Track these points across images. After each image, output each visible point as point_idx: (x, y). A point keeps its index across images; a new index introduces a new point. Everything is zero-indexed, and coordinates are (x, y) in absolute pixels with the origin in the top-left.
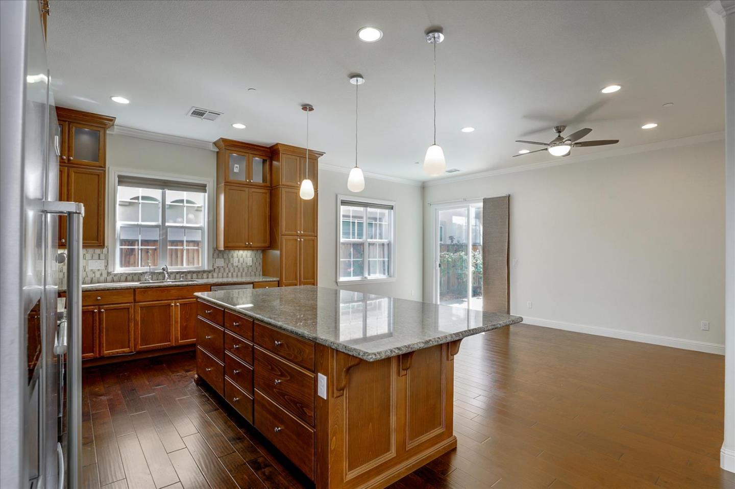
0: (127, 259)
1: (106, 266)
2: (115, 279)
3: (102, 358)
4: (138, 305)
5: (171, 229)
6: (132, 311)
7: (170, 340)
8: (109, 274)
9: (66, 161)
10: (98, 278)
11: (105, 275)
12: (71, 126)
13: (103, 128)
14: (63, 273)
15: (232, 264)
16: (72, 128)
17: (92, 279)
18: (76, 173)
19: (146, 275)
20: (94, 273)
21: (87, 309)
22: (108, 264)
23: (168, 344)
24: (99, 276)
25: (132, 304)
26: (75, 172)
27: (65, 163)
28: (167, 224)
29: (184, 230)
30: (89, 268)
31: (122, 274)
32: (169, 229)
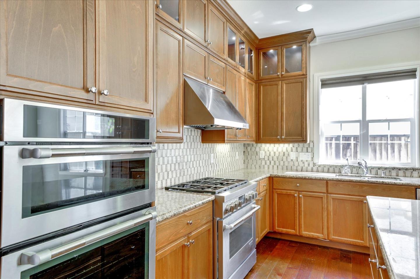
0: (345, 153)
1: (312, 158)
2: (320, 169)
3: (301, 236)
4: (331, 196)
5: (373, 123)
6: (325, 200)
7: (363, 238)
8: (314, 164)
9: (280, 76)
10: (306, 167)
11: (311, 166)
12: (283, 48)
13: (304, 41)
14: (283, 162)
16: (284, 49)
17: (302, 167)
18: (288, 83)
19: (346, 168)
20: (303, 163)
21: (290, 192)
22: (313, 157)
23: (362, 243)
24: (307, 166)
25: (326, 195)
26: (286, 84)
27: (279, 78)
28: (368, 118)
29: (387, 123)
30: (300, 159)
31: (325, 166)
32: (370, 124)
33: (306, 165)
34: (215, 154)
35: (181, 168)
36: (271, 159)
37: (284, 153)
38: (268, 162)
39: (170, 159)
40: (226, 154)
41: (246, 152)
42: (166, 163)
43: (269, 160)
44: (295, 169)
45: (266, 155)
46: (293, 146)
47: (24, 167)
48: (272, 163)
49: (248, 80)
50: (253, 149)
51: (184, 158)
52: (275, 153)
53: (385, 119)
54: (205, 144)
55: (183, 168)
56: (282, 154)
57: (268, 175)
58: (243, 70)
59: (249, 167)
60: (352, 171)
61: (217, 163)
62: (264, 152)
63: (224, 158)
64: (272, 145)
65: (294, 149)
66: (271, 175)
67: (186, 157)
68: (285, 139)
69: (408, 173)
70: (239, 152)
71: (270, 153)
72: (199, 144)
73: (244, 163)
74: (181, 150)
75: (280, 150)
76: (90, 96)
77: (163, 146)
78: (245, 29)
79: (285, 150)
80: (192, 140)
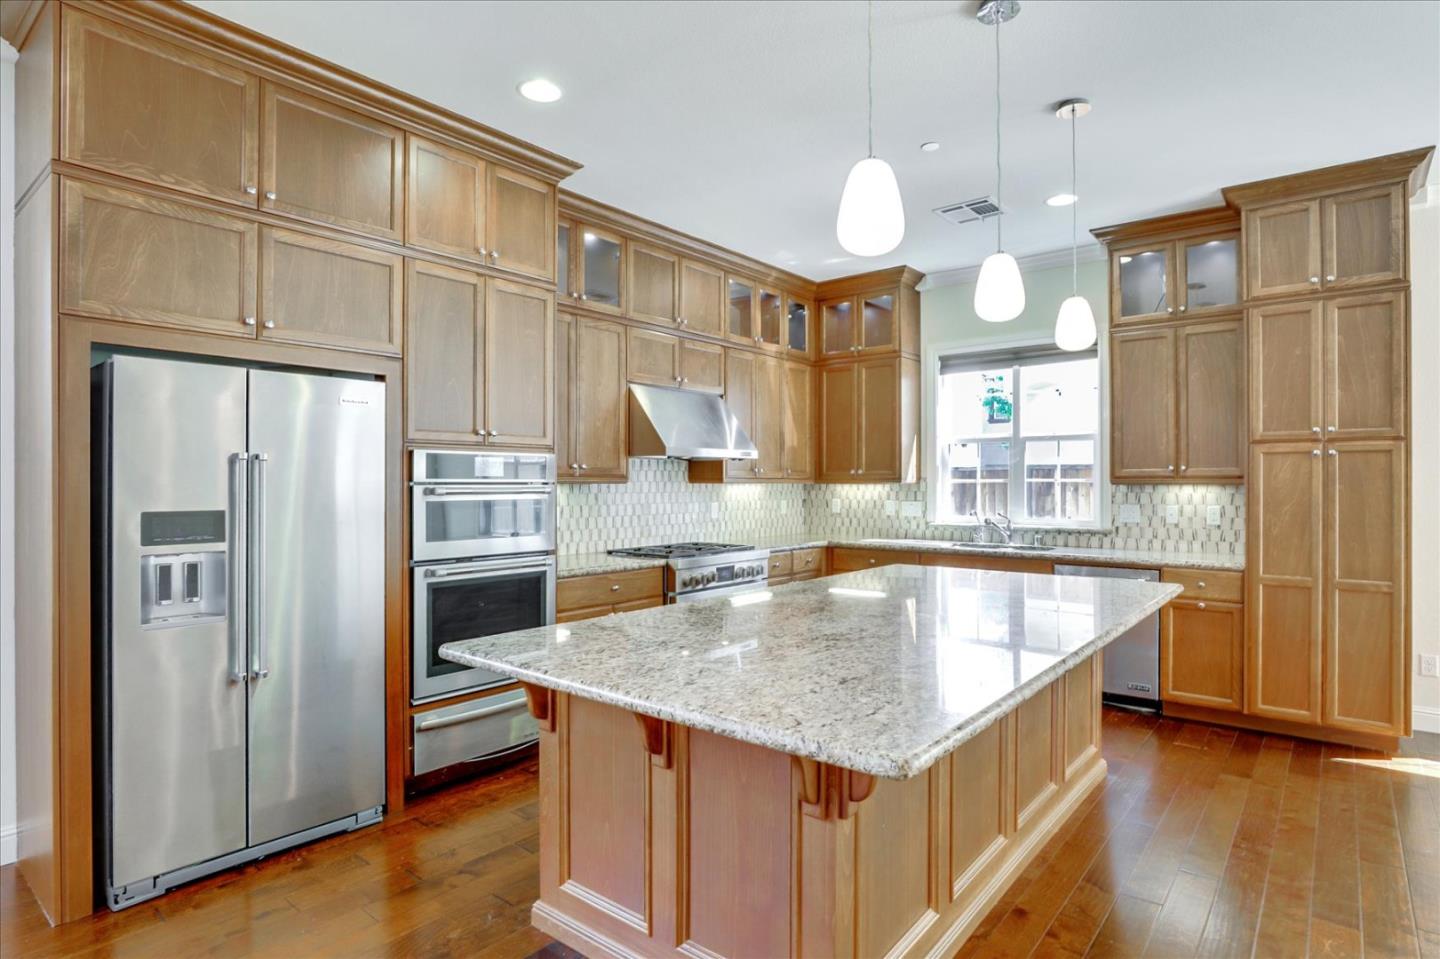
1: (924, 513)
2: (936, 533)
5: (1032, 443)
8: (928, 525)
9: (856, 354)
10: (914, 530)
11: (923, 526)
12: (860, 299)
14: (873, 520)
15: (1164, 520)
17: (907, 531)
18: (869, 368)
20: (909, 522)
22: (926, 510)
26: (866, 368)
27: (853, 357)
28: (1023, 434)
29: (1056, 443)
30: (903, 514)
31: (945, 527)
32: (1028, 444)
33: (914, 526)
34: (723, 504)
35: (643, 523)
36: (851, 515)
37: (875, 502)
38: (847, 521)
39: (621, 508)
40: (753, 504)
41: (809, 501)
42: (613, 513)
43: (848, 516)
44: (894, 532)
45: (843, 507)
46: (891, 489)
47: (428, 503)
48: (855, 521)
49: (788, 365)
50: (820, 496)
51: (649, 507)
52: (859, 502)
53: (1051, 434)
54: (696, 485)
55: (647, 525)
56: (871, 505)
57: (824, 543)
58: (772, 348)
59: (814, 531)
60: (992, 537)
61: (727, 518)
62: (839, 500)
63: (746, 513)
64: (855, 486)
65: (893, 495)
66: (829, 543)
67: (653, 506)
68: (863, 475)
69: (1083, 539)
70: (791, 501)
71: (850, 502)
72: (683, 485)
73: (805, 523)
74: (643, 496)
75: (868, 497)
76: (480, 439)
77: (608, 487)
78: (774, 274)
79: (876, 498)
80: (666, 478)
